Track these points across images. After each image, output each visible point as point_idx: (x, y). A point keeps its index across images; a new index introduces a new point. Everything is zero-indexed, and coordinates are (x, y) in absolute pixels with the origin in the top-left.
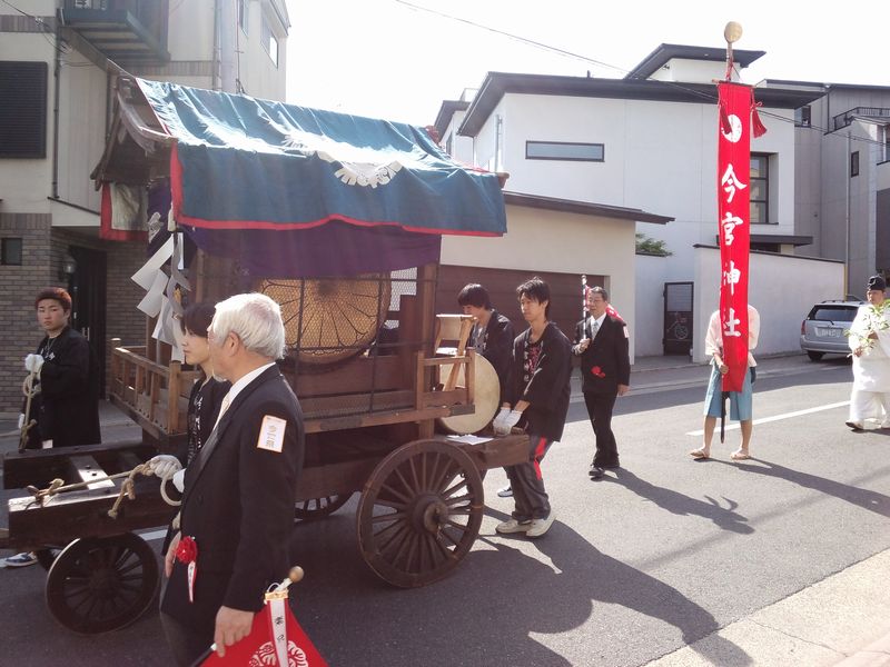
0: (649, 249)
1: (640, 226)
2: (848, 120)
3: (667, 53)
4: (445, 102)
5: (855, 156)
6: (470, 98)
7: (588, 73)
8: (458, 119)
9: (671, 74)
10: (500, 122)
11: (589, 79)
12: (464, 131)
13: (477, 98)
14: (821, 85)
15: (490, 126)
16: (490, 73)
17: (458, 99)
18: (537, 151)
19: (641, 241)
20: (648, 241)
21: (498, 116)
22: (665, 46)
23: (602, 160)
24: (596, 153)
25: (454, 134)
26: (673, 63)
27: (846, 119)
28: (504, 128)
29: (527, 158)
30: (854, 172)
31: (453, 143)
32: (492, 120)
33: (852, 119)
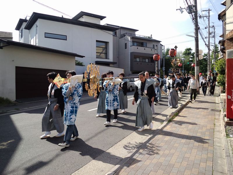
0: (79, 64)
1: (77, 58)
2: (125, 36)
3: (82, 14)
4: (20, 19)
5: (126, 44)
6: (28, 19)
7: (62, 16)
8: (24, 25)
9: (84, 19)
10: (37, 26)
12: (26, 28)
13: (30, 19)
14: (119, 27)
15: (34, 27)
16: (34, 12)
17: (24, 19)
18: (48, 36)
19: (77, 62)
20: (79, 62)
21: (36, 25)
22: (82, 12)
23: (66, 40)
24: (65, 38)
25: (23, 29)
26: (84, 16)
27: (124, 35)
28: (38, 28)
29: (45, 37)
30: (126, 48)
31: (23, 31)
32: (34, 26)
33: (125, 35)
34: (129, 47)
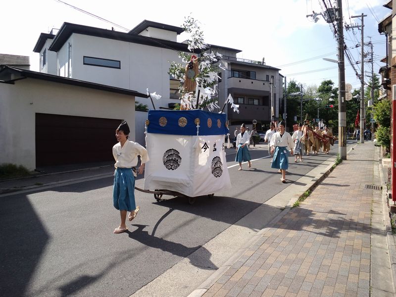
0: (140, 108)
1: (137, 98)
2: (218, 60)
3: (146, 25)
4: (42, 34)
5: (220, 75)
6: (55, 33)
7: (113, 28)
8: (49, 43)
9: (149, 33)
10: (70, 46)
11: (113, 31)
12: (51, 49)
13: (59, 33)
15: (66, 47)
16: (65, 23)
17: (49, 33)
18: (88, 61)
19: (138, 105)
20: (140, 105)
21: (69, 43)
22: (145, 21)
23: (120, 68)
24: (117, 65)
25: (47, 51)
26: (149, 28)
28: (72, 49)
29: (84, 64)
30: (220, 81)
31: (47, 54)
32: (66, 45)
34: (226, 78)
